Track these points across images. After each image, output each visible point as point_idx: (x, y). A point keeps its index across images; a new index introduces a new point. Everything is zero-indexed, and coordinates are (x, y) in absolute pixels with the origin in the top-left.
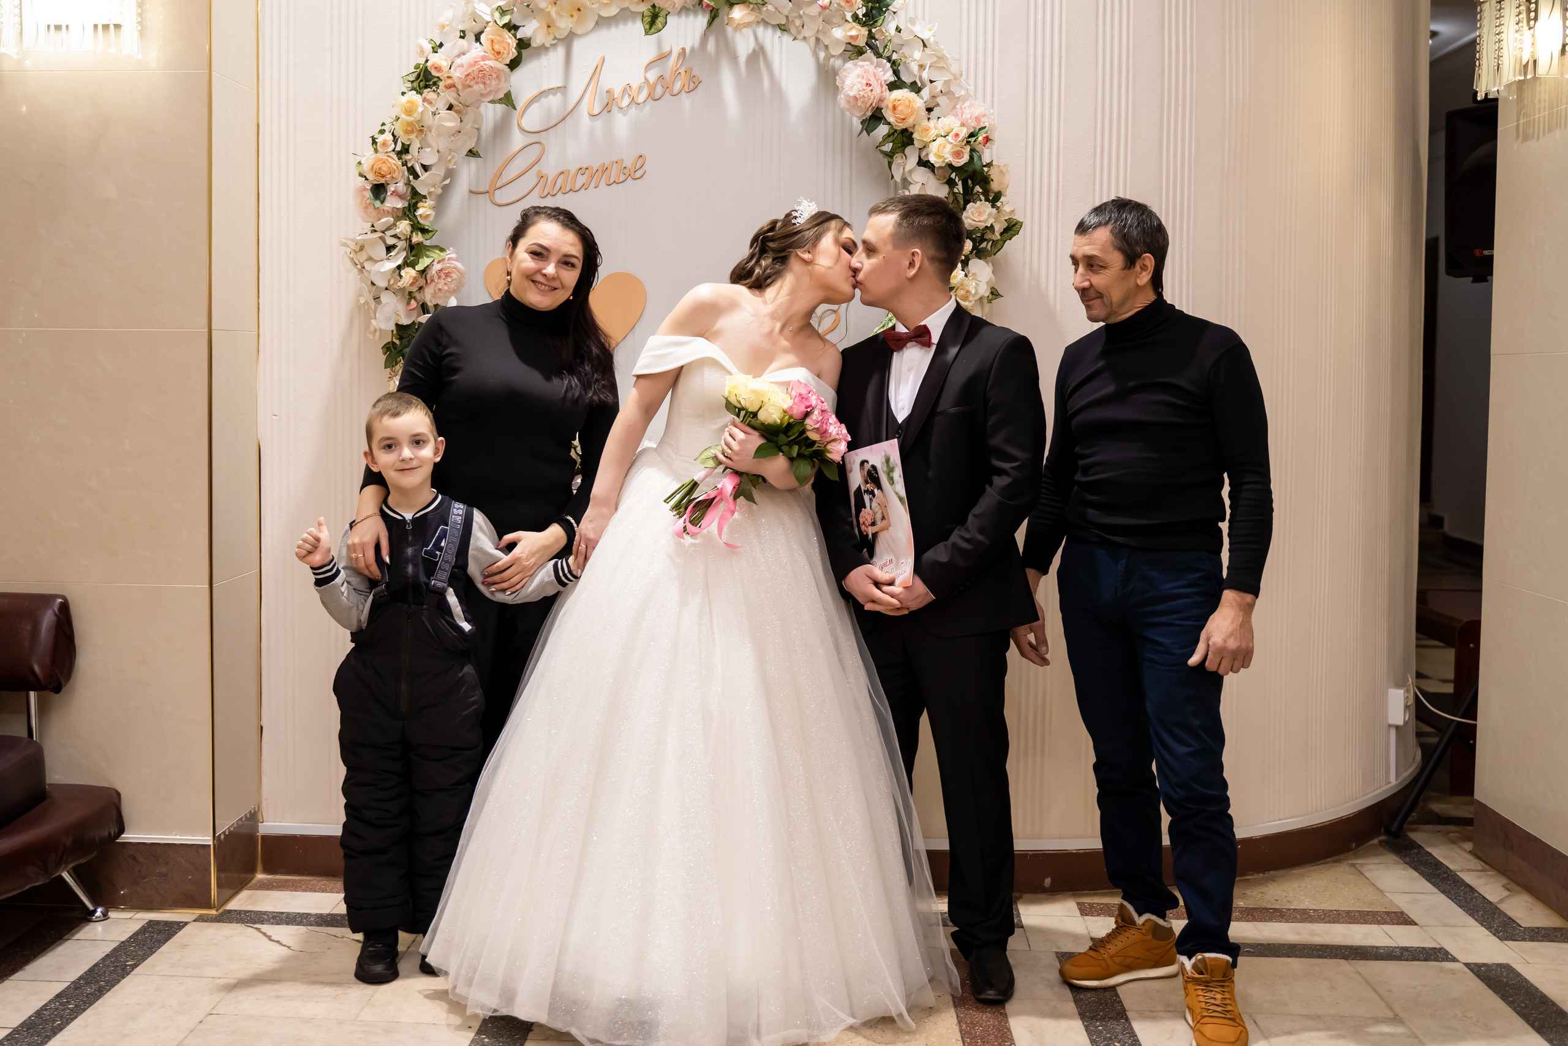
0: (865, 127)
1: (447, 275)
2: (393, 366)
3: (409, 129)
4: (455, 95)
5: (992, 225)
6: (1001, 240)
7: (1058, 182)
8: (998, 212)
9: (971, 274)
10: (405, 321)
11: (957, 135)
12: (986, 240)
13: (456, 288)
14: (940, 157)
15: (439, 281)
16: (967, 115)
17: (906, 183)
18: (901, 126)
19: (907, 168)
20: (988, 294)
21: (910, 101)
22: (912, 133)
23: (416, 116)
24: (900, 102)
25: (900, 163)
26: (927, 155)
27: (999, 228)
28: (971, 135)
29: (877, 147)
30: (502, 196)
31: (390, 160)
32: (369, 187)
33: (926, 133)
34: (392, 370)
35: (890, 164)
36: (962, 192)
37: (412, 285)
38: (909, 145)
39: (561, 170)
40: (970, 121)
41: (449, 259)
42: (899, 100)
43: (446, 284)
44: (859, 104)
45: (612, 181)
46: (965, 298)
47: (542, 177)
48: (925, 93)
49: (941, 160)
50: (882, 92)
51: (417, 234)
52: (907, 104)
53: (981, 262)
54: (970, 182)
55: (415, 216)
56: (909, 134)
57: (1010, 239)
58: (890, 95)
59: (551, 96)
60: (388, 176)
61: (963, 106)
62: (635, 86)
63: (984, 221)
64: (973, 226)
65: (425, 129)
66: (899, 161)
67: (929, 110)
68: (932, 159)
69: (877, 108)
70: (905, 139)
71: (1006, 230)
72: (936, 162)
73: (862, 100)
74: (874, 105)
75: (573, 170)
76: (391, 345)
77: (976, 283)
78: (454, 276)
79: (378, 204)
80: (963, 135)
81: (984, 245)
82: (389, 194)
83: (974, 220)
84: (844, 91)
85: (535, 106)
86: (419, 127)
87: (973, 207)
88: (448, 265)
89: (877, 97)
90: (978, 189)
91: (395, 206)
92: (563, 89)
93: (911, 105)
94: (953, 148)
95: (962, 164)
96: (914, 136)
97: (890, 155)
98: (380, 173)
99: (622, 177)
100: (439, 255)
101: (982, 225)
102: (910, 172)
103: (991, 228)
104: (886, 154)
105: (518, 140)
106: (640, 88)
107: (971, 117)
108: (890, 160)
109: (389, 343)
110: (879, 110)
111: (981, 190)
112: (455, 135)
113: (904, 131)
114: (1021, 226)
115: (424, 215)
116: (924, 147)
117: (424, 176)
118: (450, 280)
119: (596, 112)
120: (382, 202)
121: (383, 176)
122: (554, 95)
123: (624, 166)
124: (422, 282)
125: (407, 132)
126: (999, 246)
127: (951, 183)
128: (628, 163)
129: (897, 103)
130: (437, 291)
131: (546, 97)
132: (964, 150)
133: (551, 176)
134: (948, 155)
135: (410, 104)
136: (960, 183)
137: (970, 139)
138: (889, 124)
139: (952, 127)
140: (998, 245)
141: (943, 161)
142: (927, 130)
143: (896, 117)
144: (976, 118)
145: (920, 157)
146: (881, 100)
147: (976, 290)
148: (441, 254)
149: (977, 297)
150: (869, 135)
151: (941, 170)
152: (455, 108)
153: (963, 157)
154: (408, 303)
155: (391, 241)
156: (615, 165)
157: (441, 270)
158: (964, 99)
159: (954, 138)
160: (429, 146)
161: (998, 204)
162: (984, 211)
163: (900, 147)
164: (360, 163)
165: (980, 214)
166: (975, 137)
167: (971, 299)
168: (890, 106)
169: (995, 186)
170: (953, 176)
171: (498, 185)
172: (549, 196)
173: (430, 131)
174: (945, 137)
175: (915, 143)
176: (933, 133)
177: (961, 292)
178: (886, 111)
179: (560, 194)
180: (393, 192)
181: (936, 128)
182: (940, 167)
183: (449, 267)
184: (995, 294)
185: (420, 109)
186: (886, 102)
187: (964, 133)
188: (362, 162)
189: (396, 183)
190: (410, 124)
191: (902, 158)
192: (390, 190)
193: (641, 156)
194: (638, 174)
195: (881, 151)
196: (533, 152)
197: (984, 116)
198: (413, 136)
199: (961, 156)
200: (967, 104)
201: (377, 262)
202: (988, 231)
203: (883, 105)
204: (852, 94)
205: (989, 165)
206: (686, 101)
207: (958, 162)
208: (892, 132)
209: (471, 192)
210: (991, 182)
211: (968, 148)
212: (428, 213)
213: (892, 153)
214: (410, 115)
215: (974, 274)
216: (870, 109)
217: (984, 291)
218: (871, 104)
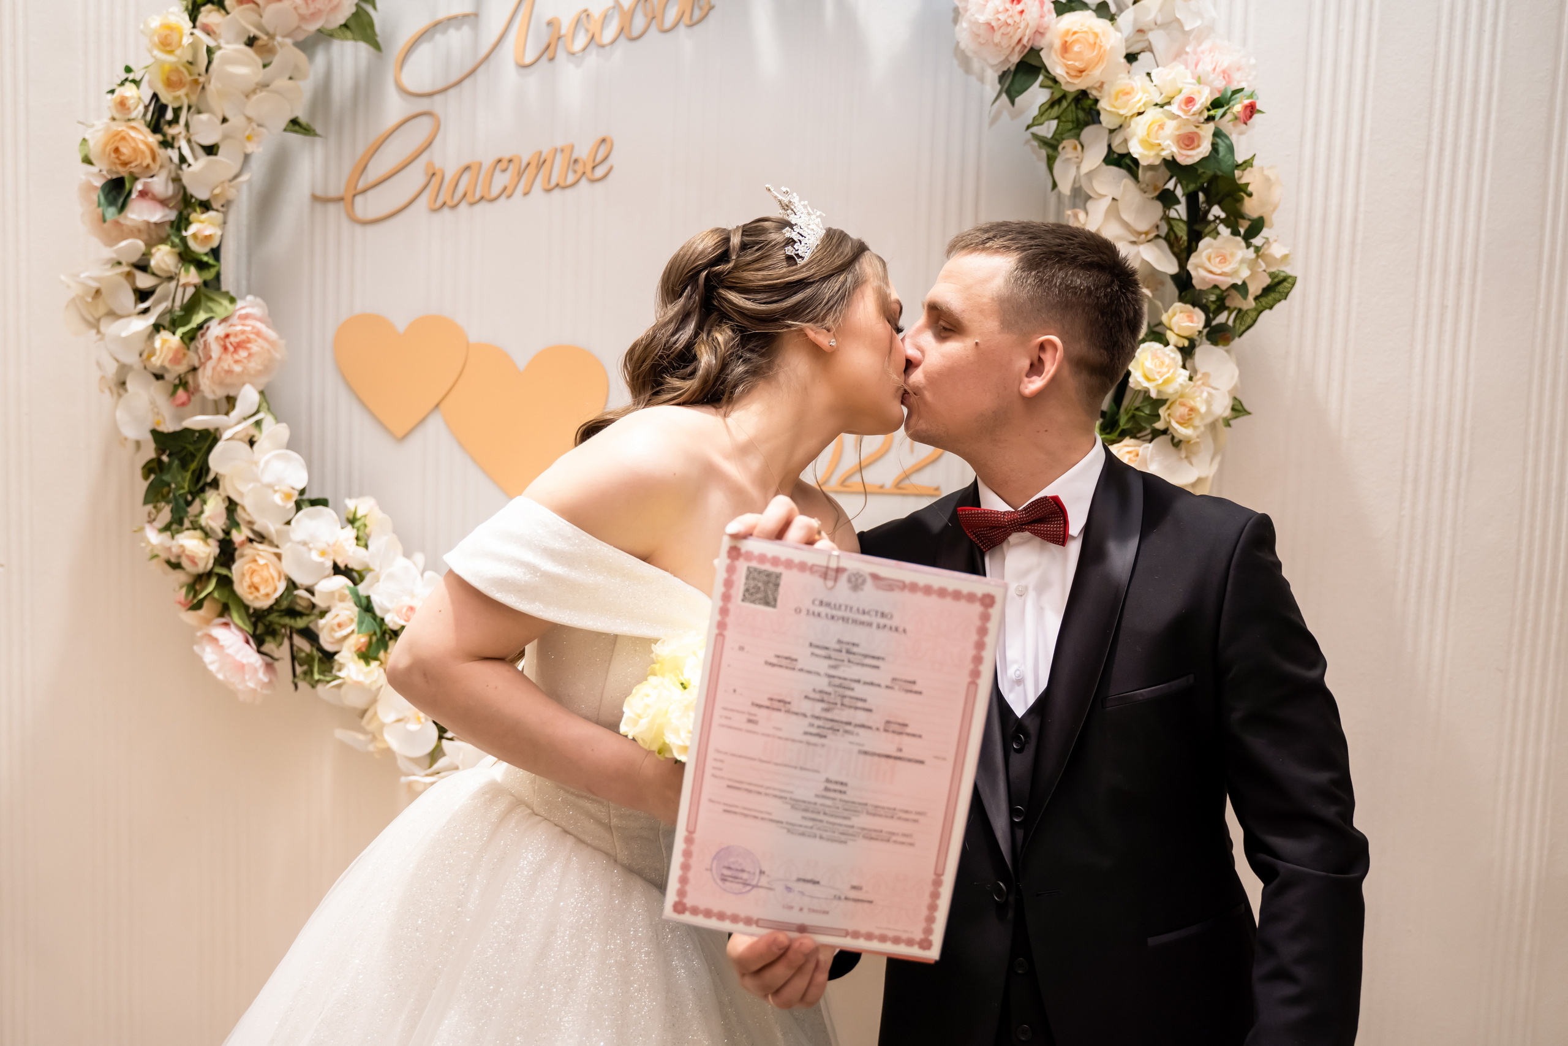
0: (1006, 86)
1: (238, 346)
2: (158, 501)
3: (174, 78)
4: (254, 17)
5: (1244, 283)
6: (1255, 309)
7: (1357, 205)
8: (1258, 256)
9: (1199, 376)
10: (169, 426)
11: (1190, 101)
12: (1227, 308)
13: (260, 368)
14: (1152, 146)
15: (224, 356)
16: (1206, 66)
17: (1081, 197)
18: (1073, 85)
19: (1085, 168)
20: (1228, 413)
21: (1096, 35)
22: (1096, 101)
23: (183, 54)
24: (1075, 37)
25: (1068, 159)
26: (1126, 141)
27: (1255, 289)
28: (1216, 104)
29: (1028, 127)
30: (368, 206)
31: (133, 134)
32: (99, 183)
33: (1125, 98)
34: (155, 507)
35: (1051, 161)
36: (1184, 217)
37: (176, 360)
38: (1087, 124)
39: (465, 162)
40: (1212, 77)
41: (246, 317)
42: (1075, 33)
43: (236, 362)
44: (997, 38)
45: (553, 182)
46: (1185, 422)
47: (434, 174)
48: (1126, 18)
49: (1152, 153)
50: (1042, 17)
51: (187, 271)
52: (1091, 39)
53: (1219, 351)
54: (1201, 196)
55: (184, 240)
56: (1089, 102)
57: (1271, 308)
58: (1058, 23)
59: (452, 33)
60: (133, 165)
61: (1200, 49)
62: (597, 12)
63: (1235, 273)
64: (1208, 283)
65: (202, 79)
66: (1068, 156)
67: (1131, 58)
68: (1136, 150)
69: (1032, 49)
70: (1081, 115)
71: (1267, 290)
72: (1142, 155)
73: (1002, 30)
74: (1025, 41)
75: (488, 161)
76: (154, 465)
77: (1210, 394)
78: (254, 348)
79: (111, 212)
80: (1203, 100)
81: (1222, 318)
82: (134, 195)
83: (1211, 272)
84: (968, 14)
85: (424, 49)
86: (190, 74)
87: (1209, 246)
88: (239, 328)
89: (1033, 24)
90: (1216, 211)
91: (146, 218)
92: (472, 18)
93: (1098, 41)
94: (1179, 128)
95: (1197, 159)
96: (1103, 105)
97: (1052, 146)
98: (118, 158)
99: (571, 178)
100: (226, 308)
101: (1225, 282)
102: (1090, 175)
103: (1242, 289)
104: (1044, 142)
105: (394, 108)
106: (605, 17)
107: (1214, 69)
108: (1050, 151)
109: (151, 461)
110: (1034, 52)
111: (1223, 215)
112: (258, 91)
113: (1084, 94)
114: (1293, 285)
115: (200, 236)
116: (1121, 126)
117: (199, 164)
118: (243, 354)
119: (528, 59)
120: (122, 208)
121: (125, 164)
122: (458, 28)
123: (574, 156)
124: (193, 359)
125: (170, 84)
126: (1249, 321)
127: (1166, 198)
128: (583, 152)
129: (1070, 39)
130: (223, 374)
131: (444, 32)
132: (1201, 133)
133: (450, 173)
134: (1168, 142)
135: (168, 32)
136: (1183, 200)
137: (1212, 112)
138: (1055, 81)
139: (1180, 86)
140: (1246, 321)
141: (1158, 155)
142: (1128, 93)
143: (1067, 66)
144: (1224, 72)
145: (1109, 146)
146: (1039, 32)
147: (1209, 403)
148: (230, 307)
149: (1209, 420)
150: (1013, 103)
151: (1149, 174)
152: (259, 43)
153: (1199, 146)
154: (173, 393)
155: (144, 281)
156: (559, 157)
157: (227, 336)
158: (1202, 35)
159: (1183, 107)
160: (209, 110)
161: (1257, 241)
162: (1232, 255)
163: (1070, 130)
164: (84, 140)
165: (1224, 260)
166: (1222, 106)
167: (1197, 422)
168: (1057, 44)
169: (1251, 207)
170: (1170, 185)
171: (361, 185)
172: (446, 210)
173: (209, 83)
174: (1162, 106)
175: (1102, 118)
176: (1138, 99)
177: (1180, 411)
178: (1049, 55)
179: (463, 206)
180: (143, 194)
181: (1145, 91)
182: (1151, 167)
183: (243, 332)
184: (1238, 409)
185: (186, 40)
186: (1049, 36)
187: (1204, 98)
188: (87, 137)
189: (152, 176)
190: (177, 70)
191: (1075, 148)
192: (136, 189)
193: (604, 140)
194: (600, 172)
195: (1035, 136)
196: (421, 130)
197: (1238, 69)
198: (181, 92)
199: (1196, 144)
200: (1206, 45)
201: (120, 317)
202: (1234, 292)
203: (1042, 43)
204: (982, 19)
205: (1247, 164)
206: (685, 40)
207: (1188, 156)
208: (1057, 95)
209: (315, 198)
210: (1246, 199)
211: (1210, 127)
212: (207, 233)
213: (1057, 140)
214: (171, 52)
215: (1206, 375)
216: (1018, 49)
217: (1222, 407)
218: (1020, 41)
